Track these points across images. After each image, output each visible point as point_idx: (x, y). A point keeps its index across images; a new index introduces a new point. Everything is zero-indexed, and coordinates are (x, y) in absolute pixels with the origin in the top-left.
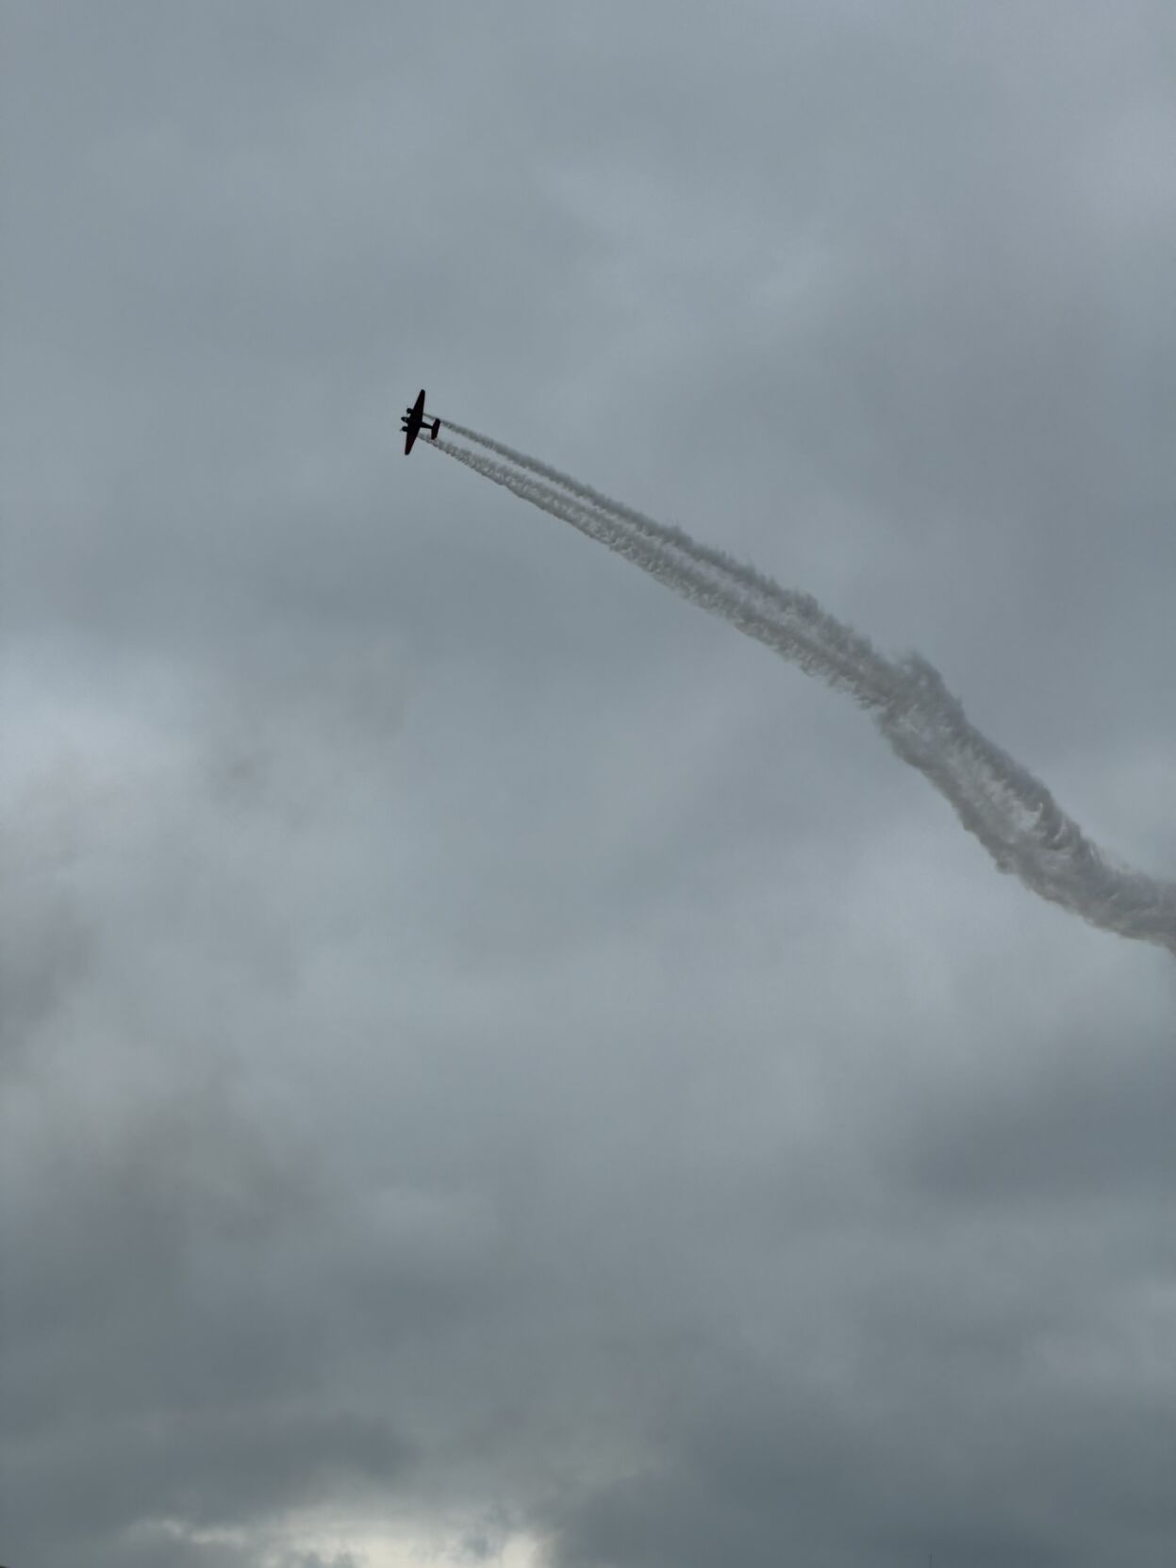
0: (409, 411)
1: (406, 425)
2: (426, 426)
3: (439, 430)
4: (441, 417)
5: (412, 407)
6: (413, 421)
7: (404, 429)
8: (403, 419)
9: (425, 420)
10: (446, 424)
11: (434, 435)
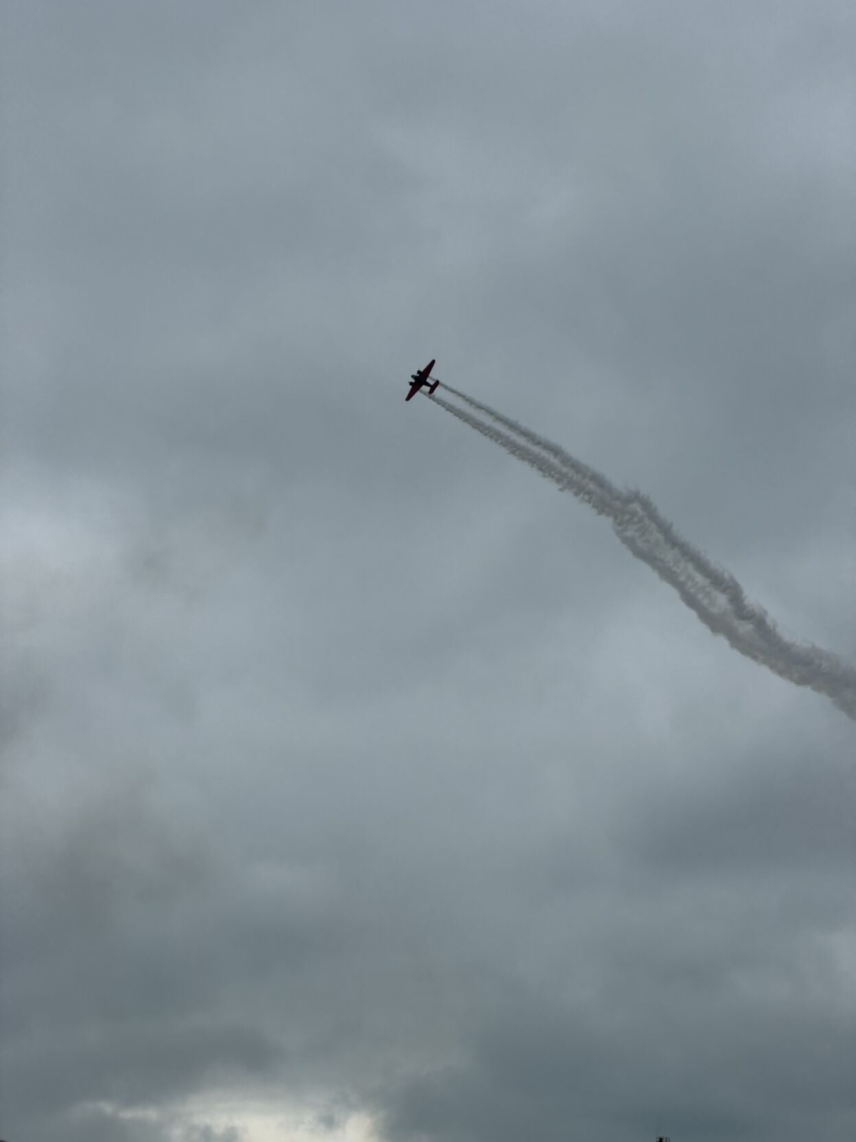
0: (419, 372)
1: (413, 381)
2: (428, 384)
3: (436, 389)
4: (441, 381)
5: (422, 370)
6: (420, 380)
7: (411, 384)
8: (413, 376)
9: (428, 380)
10: (443, 385)
11: (431, 391)
